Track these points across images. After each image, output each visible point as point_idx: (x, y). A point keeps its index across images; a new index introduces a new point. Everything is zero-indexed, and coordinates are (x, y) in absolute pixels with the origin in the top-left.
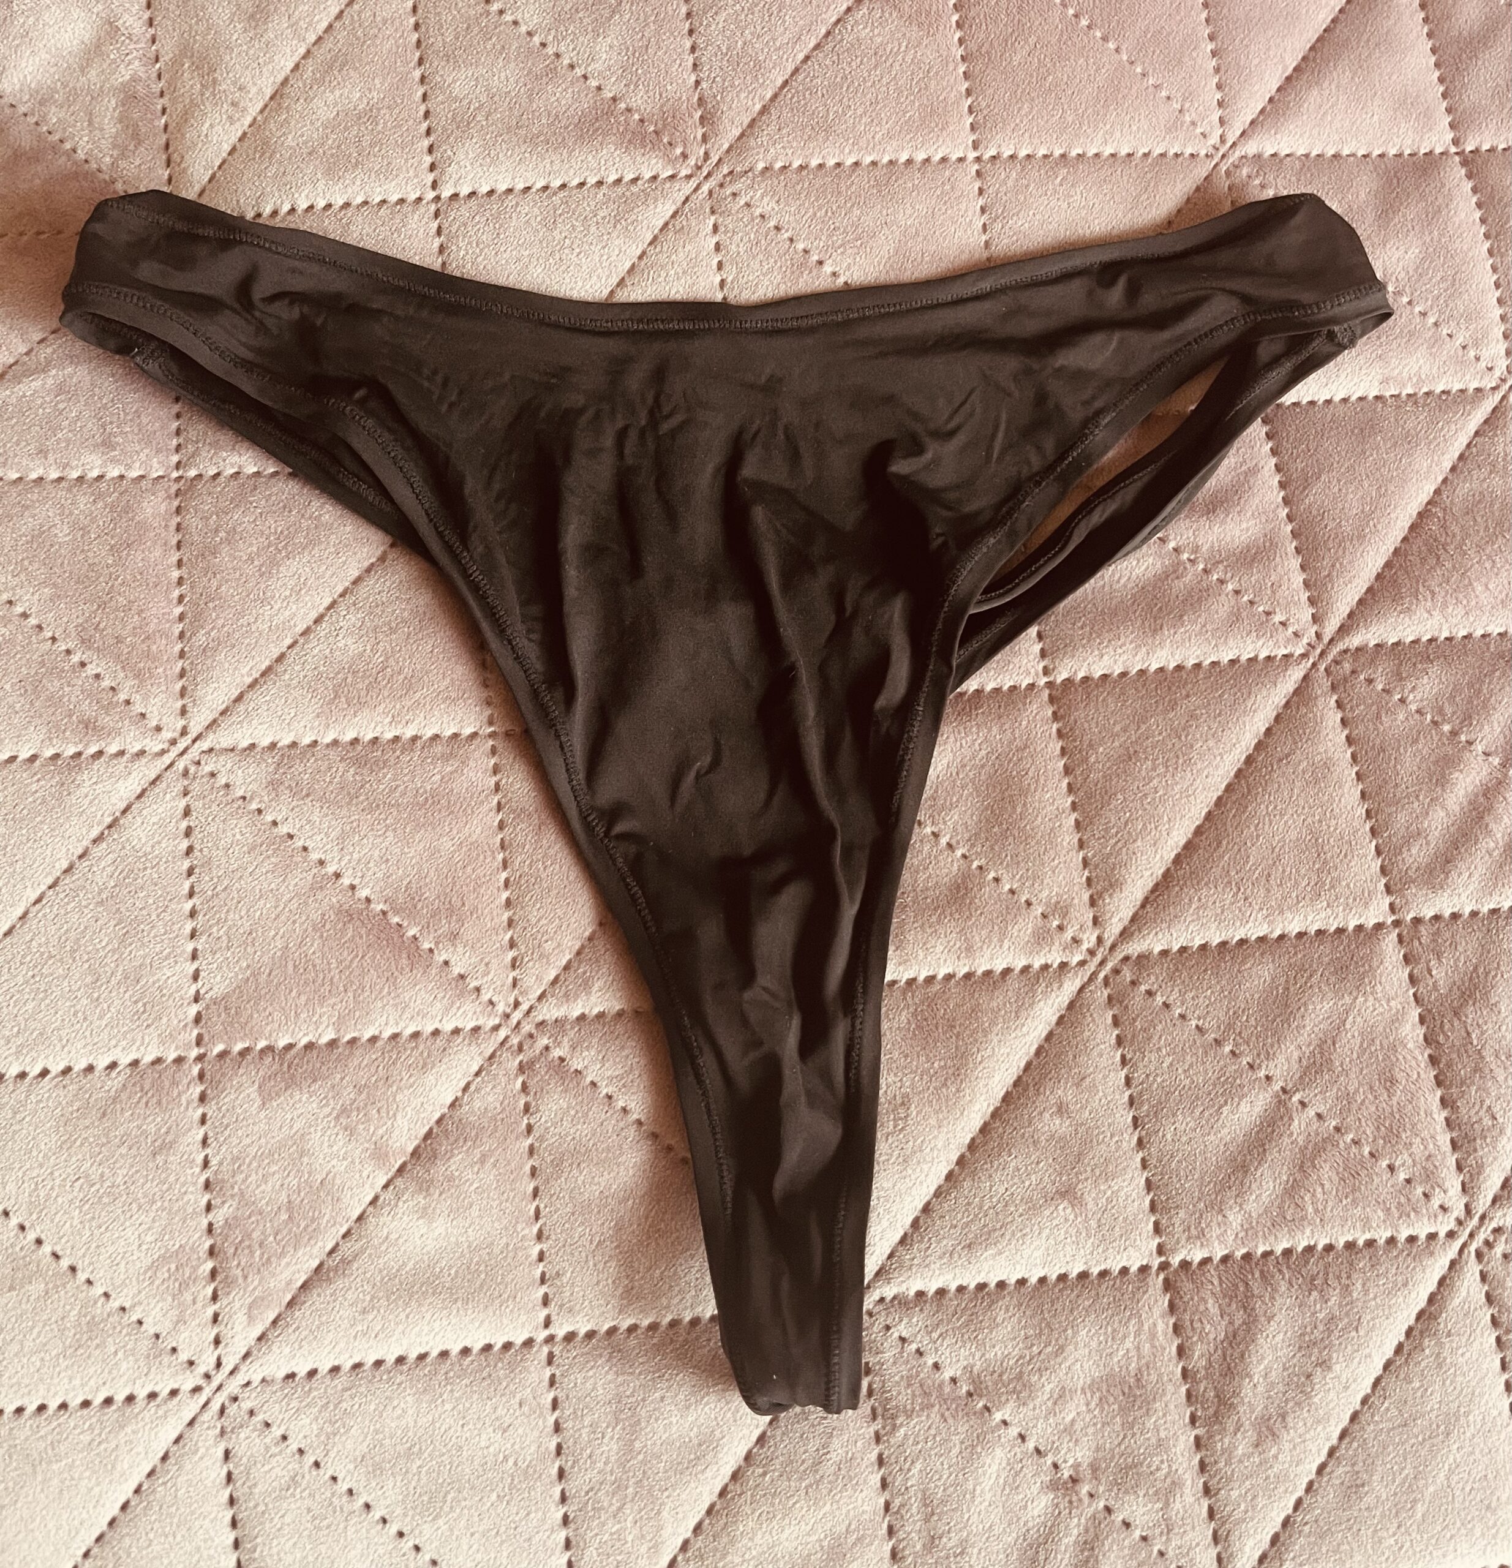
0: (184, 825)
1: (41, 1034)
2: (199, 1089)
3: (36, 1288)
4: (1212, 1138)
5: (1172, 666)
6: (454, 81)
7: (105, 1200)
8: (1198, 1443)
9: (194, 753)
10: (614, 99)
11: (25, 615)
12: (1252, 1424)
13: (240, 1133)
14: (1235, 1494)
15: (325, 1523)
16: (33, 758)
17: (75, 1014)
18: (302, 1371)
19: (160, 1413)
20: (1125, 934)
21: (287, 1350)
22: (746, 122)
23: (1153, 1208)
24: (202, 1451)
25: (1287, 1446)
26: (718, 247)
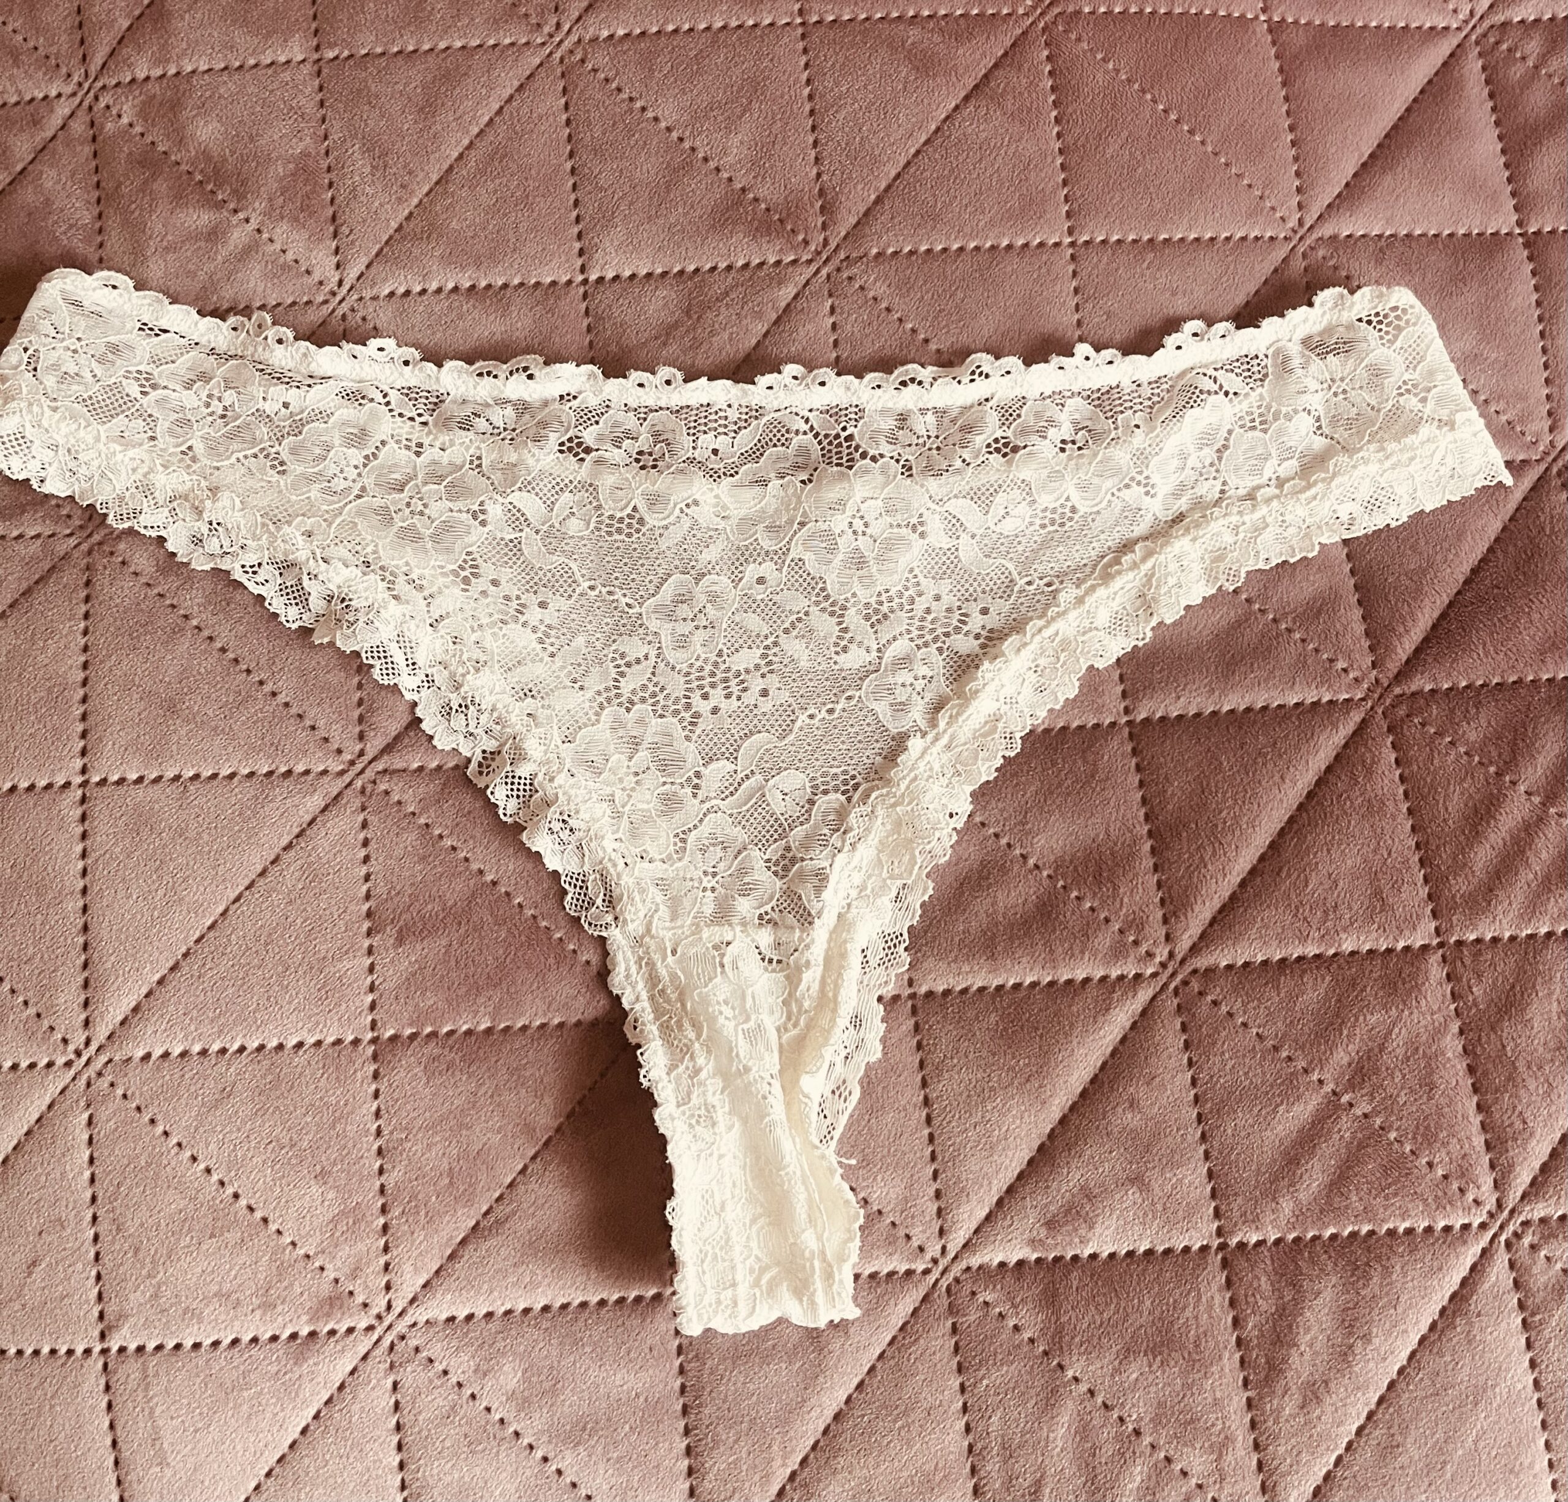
0: (362, 836)
2: (373, 1067)
3: (232, 1237)
4: (1268, 1133)
5: (1242, 708)
6: (600, 173)
7: (294, 1161)
9: (369, 774)
10: (743, 190)
11: (223, 650)
12: (1299, 1389)
13: (408, 1107)
14: (1281, 1450)
15: (480, 1448)
16: (232, 776)
17: (268, 999)
18: (462, 1315)
19: (339, 1347)
20: (1194, 949)
22: (862, 210)
23: (1213, 1195)
24: (374, 1381)
25: (1329, 1409)
26: (834, 326)
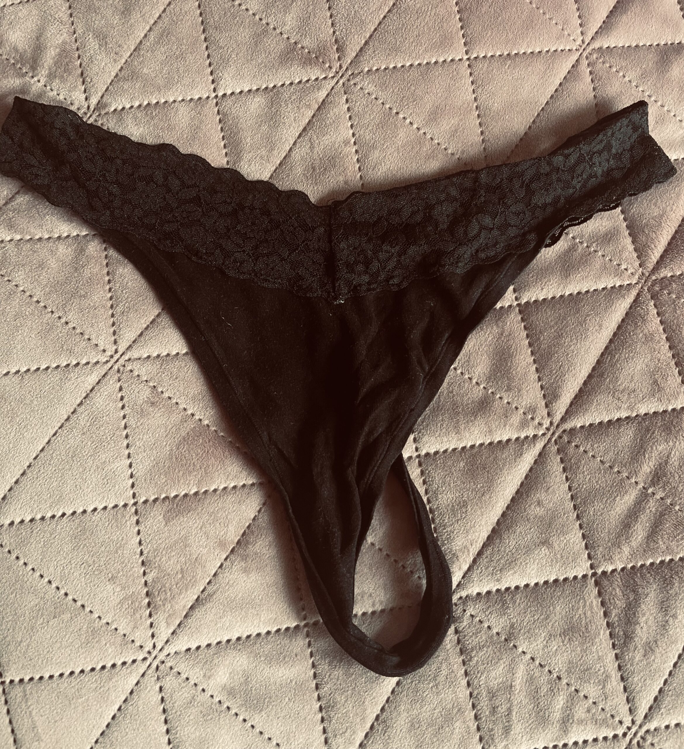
1: (61, 497)
8: (617, 656)
21: (186, 638)
